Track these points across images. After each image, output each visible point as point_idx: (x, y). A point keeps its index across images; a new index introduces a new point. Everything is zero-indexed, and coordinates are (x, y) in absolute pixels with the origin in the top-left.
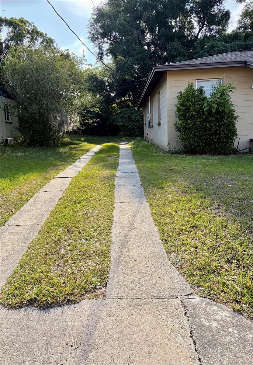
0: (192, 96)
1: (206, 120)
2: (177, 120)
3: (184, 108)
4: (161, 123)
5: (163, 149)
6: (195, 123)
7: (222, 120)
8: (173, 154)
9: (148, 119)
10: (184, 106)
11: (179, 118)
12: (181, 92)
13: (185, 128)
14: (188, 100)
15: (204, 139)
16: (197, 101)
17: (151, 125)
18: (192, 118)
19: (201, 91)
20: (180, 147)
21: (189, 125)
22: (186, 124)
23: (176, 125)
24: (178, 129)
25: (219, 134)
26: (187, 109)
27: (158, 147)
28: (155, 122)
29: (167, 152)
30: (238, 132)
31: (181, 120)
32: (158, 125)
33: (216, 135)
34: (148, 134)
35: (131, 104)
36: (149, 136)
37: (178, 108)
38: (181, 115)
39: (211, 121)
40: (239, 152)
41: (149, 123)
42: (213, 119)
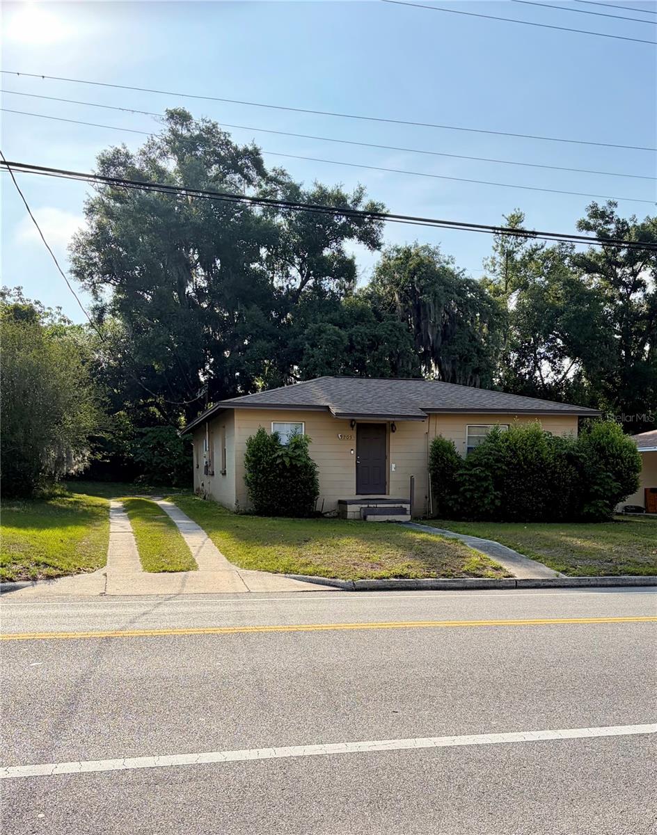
0: (264, 445)
1: (280, 475)
2: (247, 472)
3: (253, 458)
4: (227, 472)
5: (229, 510)
6: (267, 477)
7: (299, 477)
8: (242, 514)
9: (205, 460)
10: (254, 456)
11: (249, 469)
12: (250, 438)
13: (255, 483)
14: (258, 449)
15: (279, 497)
16: (270, 451)
17: (210, 470)
18: (263, 471)
19: (276, 437)
20: (251, 507)
21: (261, 479)
22: (257, 478)
23: (245, 478)
24: (248, 484)
25: (296, 492)
26: (258, 460)
27: (222, 506)
28: (217, 468)
29: (235, 513)
30: (321, 491)
31: (251, 472)
32: (223, 474)
33: (292, 494)
34: (203, 485)
35: (158, 414)
36: (206, 488)
37: (247, 457)
38: (252, 466)
39: (286, 476)
40: (325, 515)
41: (207, 467)
42: (288, 474)
